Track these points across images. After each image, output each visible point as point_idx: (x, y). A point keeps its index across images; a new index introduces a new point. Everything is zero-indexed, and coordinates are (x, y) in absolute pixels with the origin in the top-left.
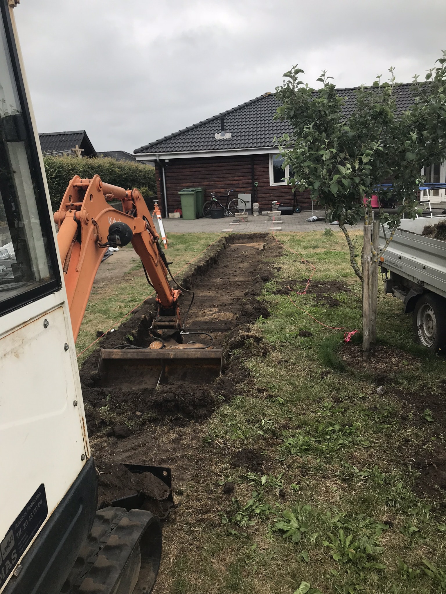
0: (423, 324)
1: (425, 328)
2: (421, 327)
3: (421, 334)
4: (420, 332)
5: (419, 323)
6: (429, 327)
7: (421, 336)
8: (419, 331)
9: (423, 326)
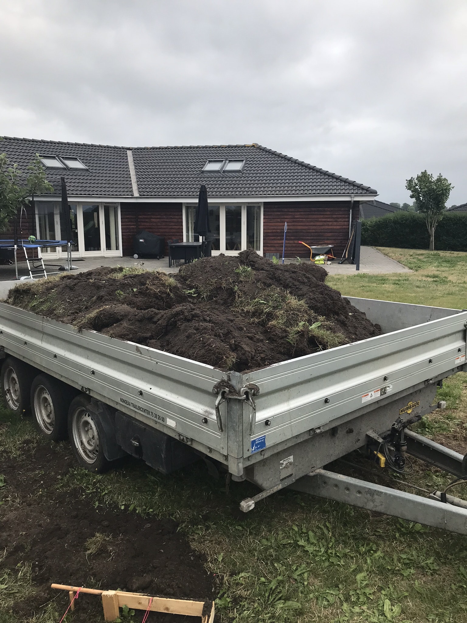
0: (10, 388)
1: (12, 391)
2: (9, 390)
3: (9, 398)
4: (8, 397)
5: (6, 388)
6: (15, 390)
7: (9, 400)
8: (7, 395)
9: (10, 390)
